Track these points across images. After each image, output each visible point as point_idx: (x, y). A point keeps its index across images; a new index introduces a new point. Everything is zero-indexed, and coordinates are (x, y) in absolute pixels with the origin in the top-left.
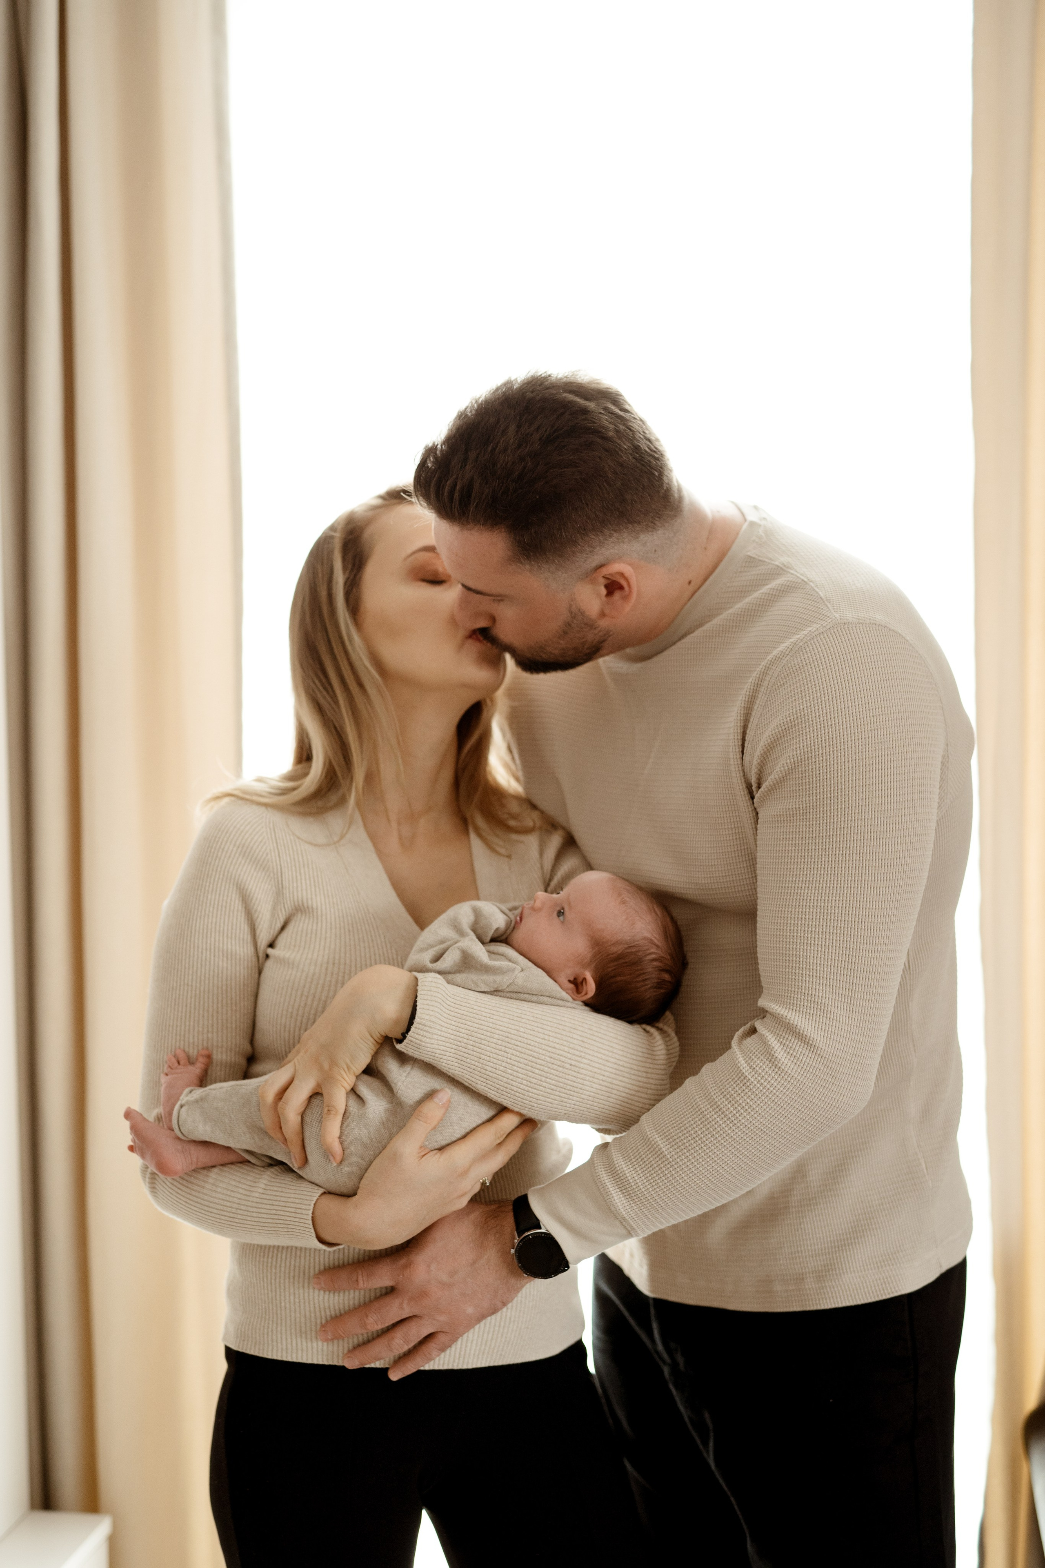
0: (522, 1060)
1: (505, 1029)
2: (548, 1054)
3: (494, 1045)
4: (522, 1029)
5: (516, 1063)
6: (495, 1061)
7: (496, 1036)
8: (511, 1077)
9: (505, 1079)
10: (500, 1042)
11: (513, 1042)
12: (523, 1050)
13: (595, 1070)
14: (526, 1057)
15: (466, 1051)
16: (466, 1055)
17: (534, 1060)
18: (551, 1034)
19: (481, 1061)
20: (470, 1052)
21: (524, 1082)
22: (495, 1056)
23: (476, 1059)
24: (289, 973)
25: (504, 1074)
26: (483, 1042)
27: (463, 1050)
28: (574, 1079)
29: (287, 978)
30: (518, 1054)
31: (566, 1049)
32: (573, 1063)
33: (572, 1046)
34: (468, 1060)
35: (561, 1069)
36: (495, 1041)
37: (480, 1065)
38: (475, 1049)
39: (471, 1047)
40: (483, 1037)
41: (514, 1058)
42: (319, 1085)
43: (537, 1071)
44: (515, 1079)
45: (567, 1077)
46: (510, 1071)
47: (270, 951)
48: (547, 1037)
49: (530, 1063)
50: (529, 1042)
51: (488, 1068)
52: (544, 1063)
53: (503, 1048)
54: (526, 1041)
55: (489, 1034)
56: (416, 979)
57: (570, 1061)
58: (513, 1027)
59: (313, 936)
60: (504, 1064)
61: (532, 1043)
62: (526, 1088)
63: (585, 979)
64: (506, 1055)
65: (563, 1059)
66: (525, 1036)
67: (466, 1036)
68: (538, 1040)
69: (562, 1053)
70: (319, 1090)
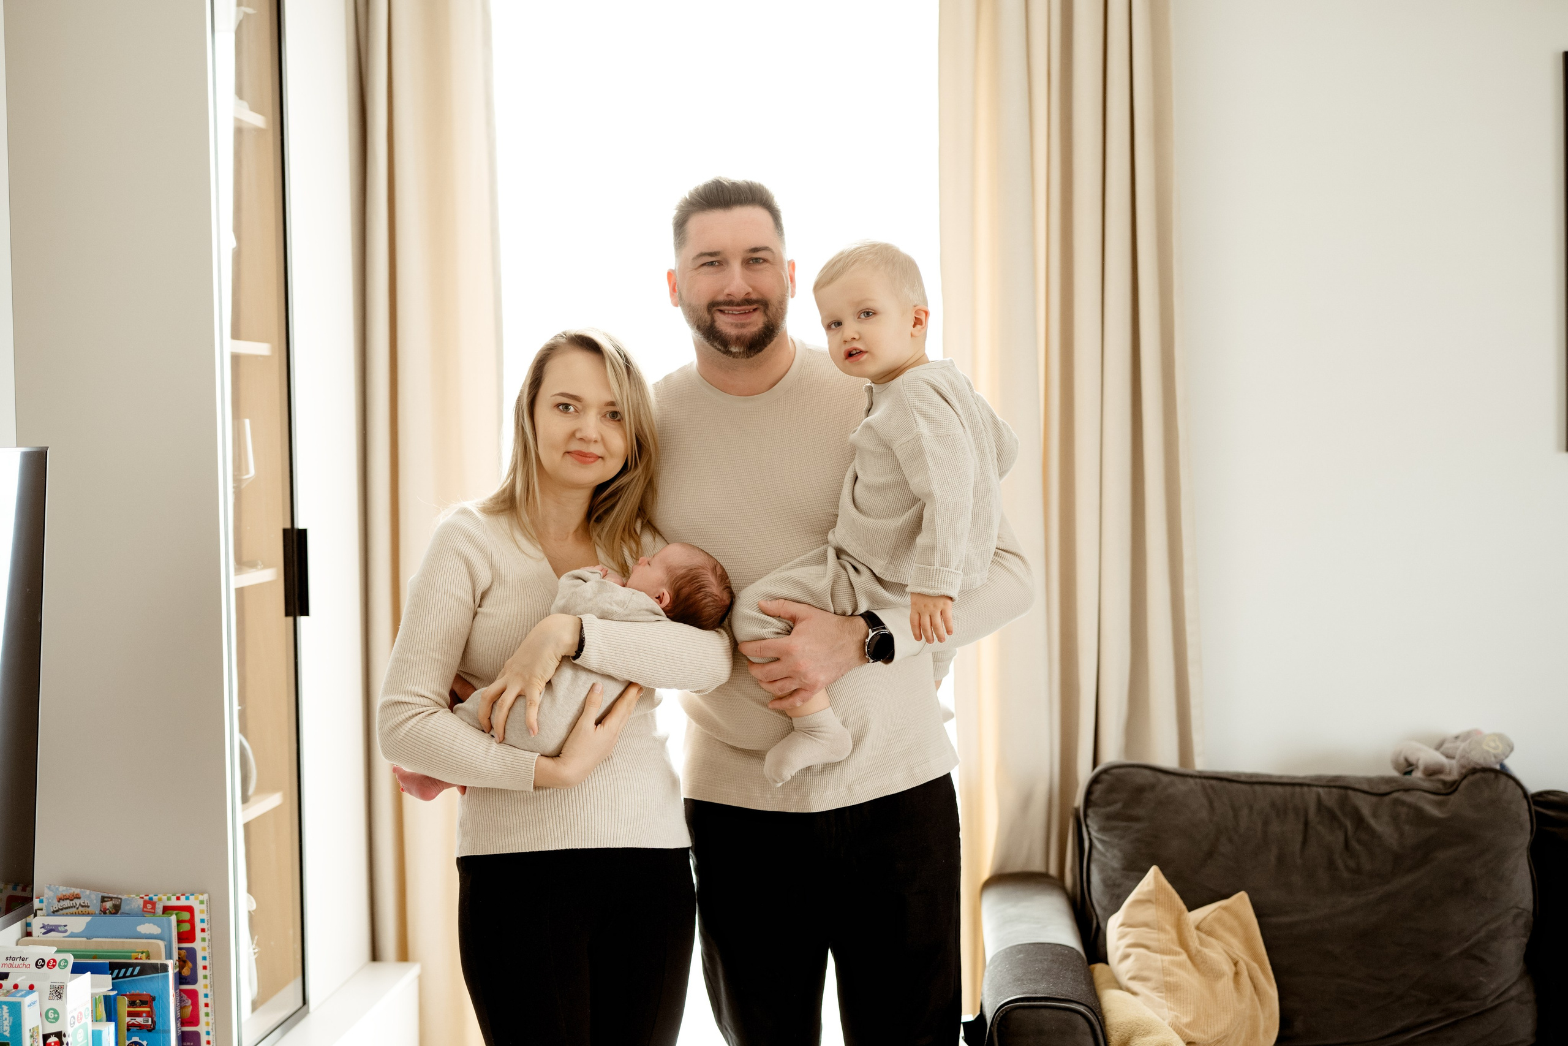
0: (649, 659)
1: (636, 641)
2: (663, 653)
3: (631, 652)
4: (647, 640)
5: (646, 661)
6: (633, 661)
7: (632, 646)
8: (643, 669)
9: (640, 671)
10: (634, 650)
11: (642, 648)
12: (649, 653)
13: (692, 658)
14: (651, 656)
15: (616, 658)
16: (616, 660)
17: (656, 657)
18: (664, 641)
19: (625, 662)
20: (618, 658)
21: (651, 671)
22: (633, 658)
23: (622, 662)
24: (493, 622)
25: (639, 668)
26: (625, 651)
27: (615, 657)
28: (680, 665)
29: (492, 625)
30: (646, 655)
31: (674, 649)
32: (678, 656)
33: (677, 646)
34: (618, 663)
35: (672, 661)
36: (632, 649)
37: (625, 665)
38: (621, 656)
39: (618, 655)
40: (624, 648)
41: (644, 657)
42: (522, 690)
43: (658, 664)
44: (645, 670)
45: (676, 665)
46: (642, 666)
47: (479, 609)
48: (662, 644)
49: (654, 660)
50: (652, 647)
51: (629, 666)
52: (662, 658)
53: (637, 653)
54: (649, 647)
55: (628, 646)
56: (580, 619)
57: (677, 656)
58: (641, 639)
59: (508, 598)
60: (638, 662)
61: (654, 648)
62: (653, 674)
63: (664, 594)
64: (639, 657)
65: (672, 655)
66: (649, 644)
67: (614, 649)
68: (657, 645)
69: (671, 651)
70: (523, 694)
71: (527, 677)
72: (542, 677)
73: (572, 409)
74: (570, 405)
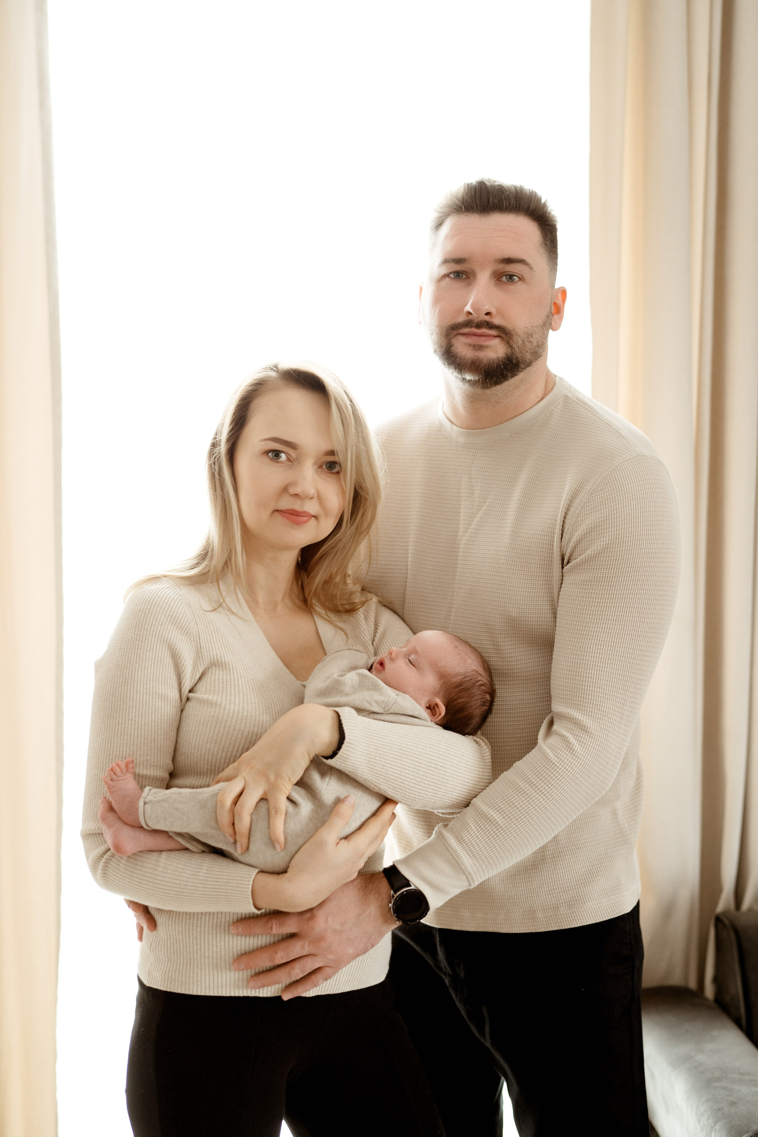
0: (411, 766)
1: (399, 744)
2: (427, 760)
3: (393, 756)
4: (409, 744)
5: (408, 768)
6: (394, 767)
7: (394, 749)
8: (404, 778)
9: (400, 780)
10: (396, 753)
11: (405, 752)
12: (412, 758)
13: (455, 769)
14: (413, 763)
15: (375, 761)
16: (375, 764)
17: (419, 764)
18: (427, 745)
19: (385, 768)
20: (378, 762)
21: (413, 781)
22: (394, 763)
23: (382, 767)
24: (213, 710)
25: (400, 776)
26: (386, 754)
27: (374, 761)
28: (443, 776)
29: (212, 714)
30: (409, 761)
31: (438, 755)
32: (443, 765)
33: (441, 753)
34: (377, 768)
35: (435, 770)
36: (393, 753)
37: (384, 771)
38: (381, 759)
39: (378, 758)
40: (385, 750)
41: (406, 764)
42: (265, 793)
43: (421, 773)
44: (407, 779)
45: (440, 775)
46: (404, 774)
47: (191, 694)
48: (425, 748)
49: (417, 767)
50: (415, 752)
51: (390, 773)
52: (425, 766)
53: (399, 758)
54: (413, 751)
55: (389, 748)
56: (337, 713)
57: (441, 764)
58: (403, 742)
59: (229, 683)
60: (400, 769)
61: (417, 753)
62: (414, 785)
63: (436, 704)
64: (401, 762)
65: (436, 763)
66: (412, 748)
67: (374, 751)
68: (420, 750)
69: (435, 758)
70: (265, 797)
71: (272, 778)
72: (289, 779)
73: (283, 456)
74: (283, 452)
